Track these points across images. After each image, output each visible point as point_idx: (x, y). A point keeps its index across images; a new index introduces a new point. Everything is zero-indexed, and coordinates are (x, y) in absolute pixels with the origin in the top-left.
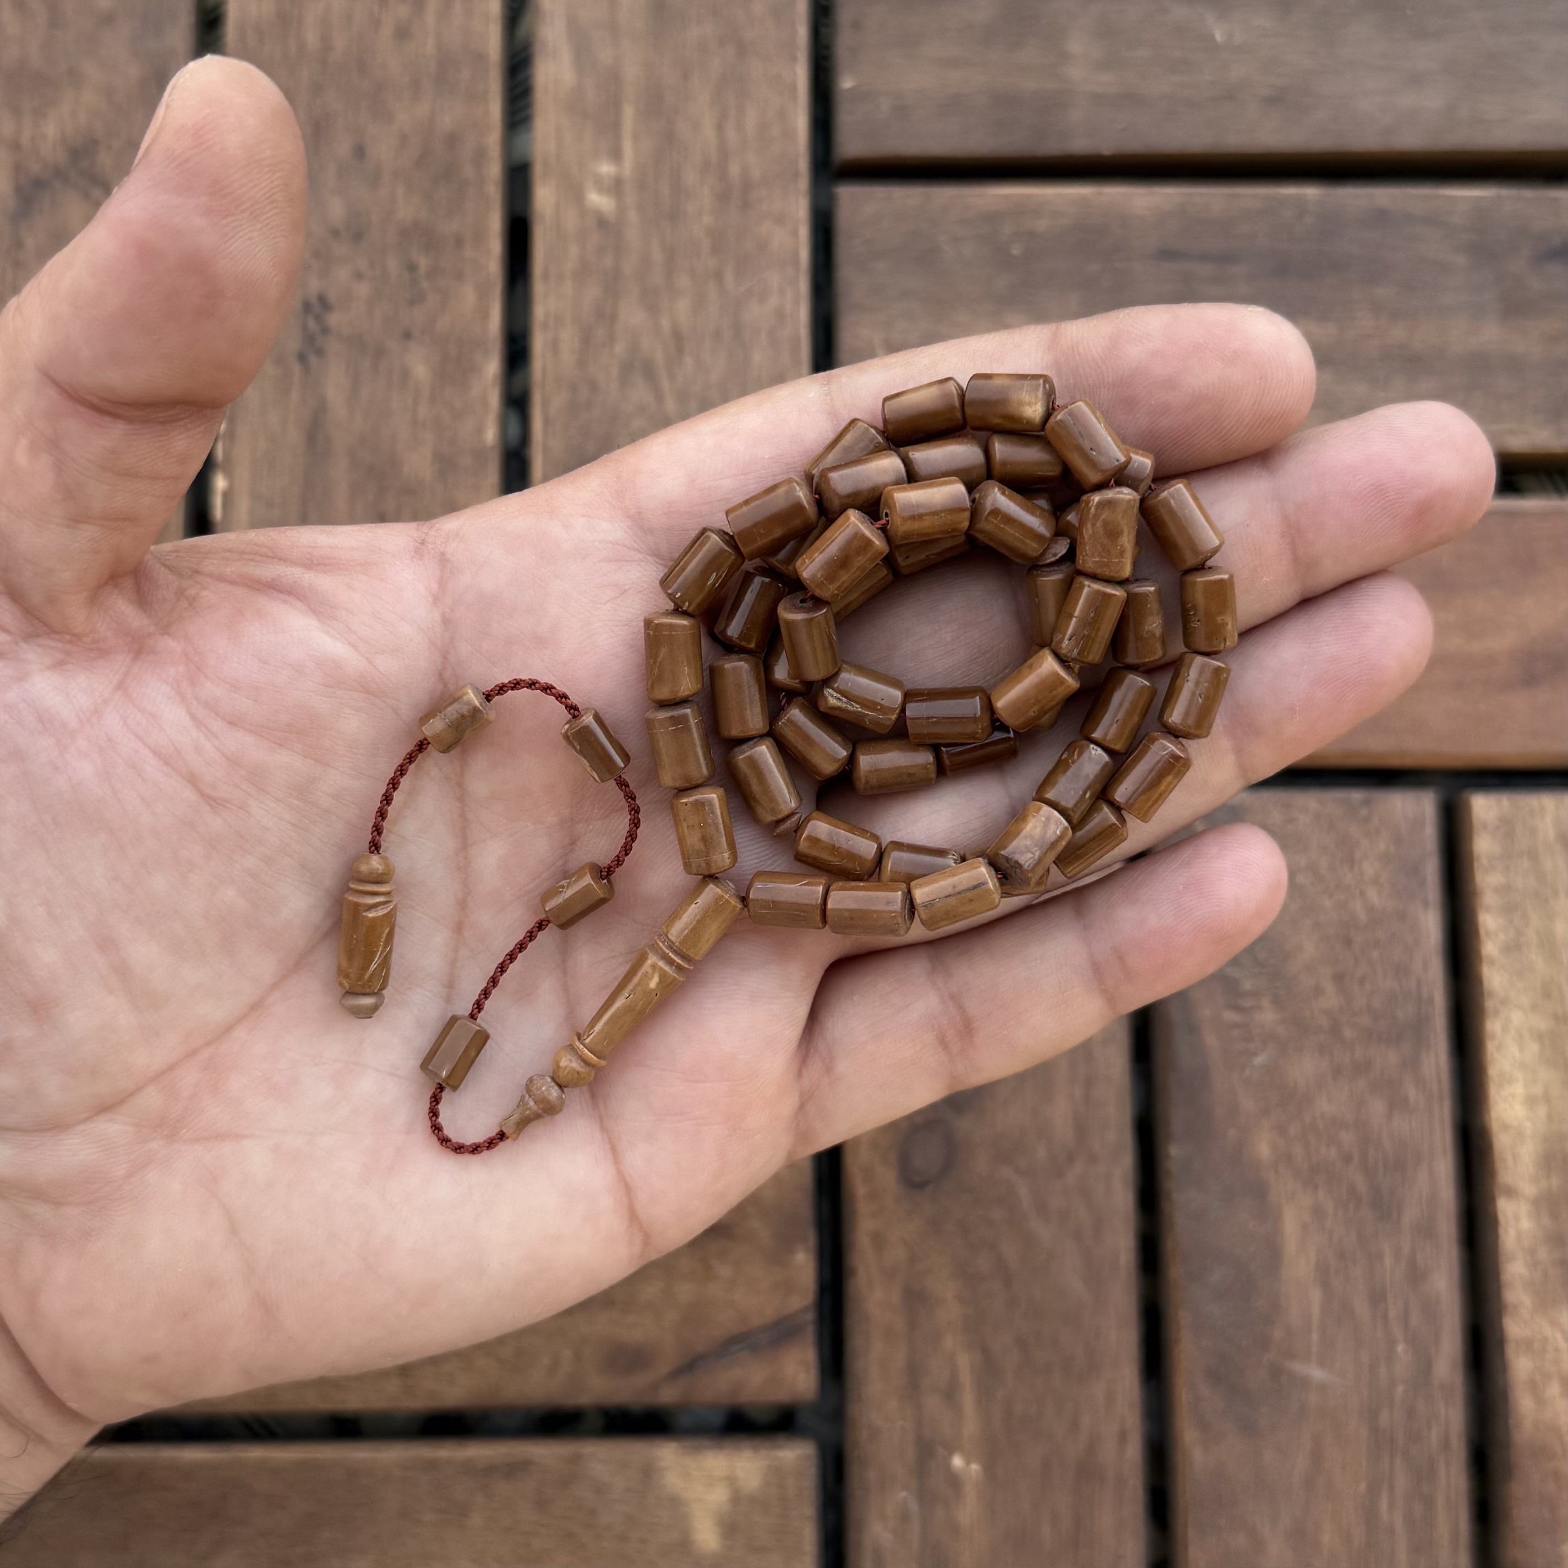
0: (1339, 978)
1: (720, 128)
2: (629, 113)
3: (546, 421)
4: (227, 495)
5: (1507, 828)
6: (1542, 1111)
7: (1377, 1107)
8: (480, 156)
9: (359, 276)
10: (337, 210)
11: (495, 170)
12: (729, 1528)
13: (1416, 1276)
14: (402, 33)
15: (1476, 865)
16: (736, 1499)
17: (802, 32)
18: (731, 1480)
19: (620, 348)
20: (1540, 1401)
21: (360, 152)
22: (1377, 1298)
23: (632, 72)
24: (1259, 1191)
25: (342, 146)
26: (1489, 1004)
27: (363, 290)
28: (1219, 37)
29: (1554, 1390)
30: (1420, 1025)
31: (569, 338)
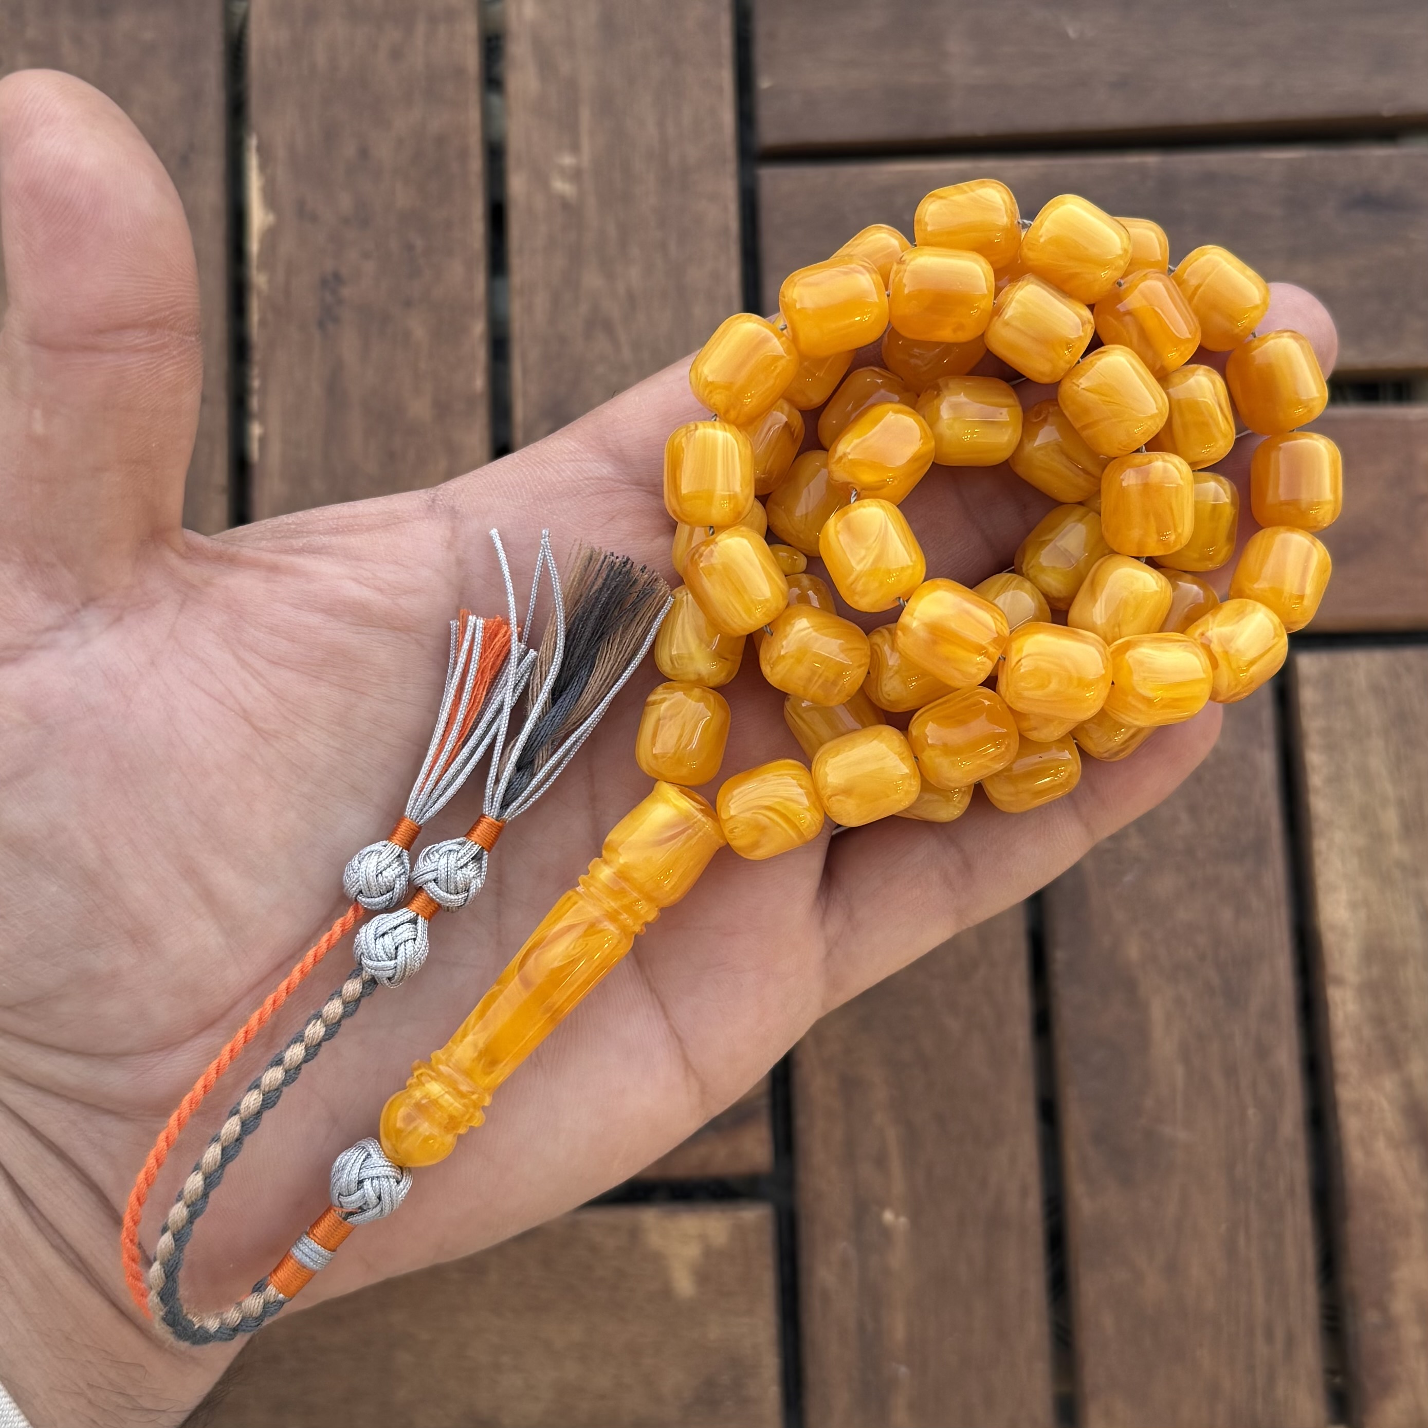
0: (1193, 810)
1: (661, 124)
2: (585, 115)
3: (525, 372)
4: (263, 440)
5: (1327, 681)
6: (1362, 914)
7: (1227, 915)
8: (463, 155)
9: (366, 256)
10: (345, 202)
11: (476, 164)
12: (702, 1277)
13: (1262, 1052)
14: (396, 54)
15: (1302, 713)
16: (709, 1252)
17: (726, 42)
18: (703, 1238)
19: (584, 308)
20: (1369, 1153)
21: (364, 153)
22: (1230, 1072)
23: (587, 81)
24: (1130, 986)
25: (349, 150)
26: (1316, 826)
27: (369, 267)
28: (1072, 33)
29: (1380, 1144)
30: (1259, 847)
31: (541, 301)
